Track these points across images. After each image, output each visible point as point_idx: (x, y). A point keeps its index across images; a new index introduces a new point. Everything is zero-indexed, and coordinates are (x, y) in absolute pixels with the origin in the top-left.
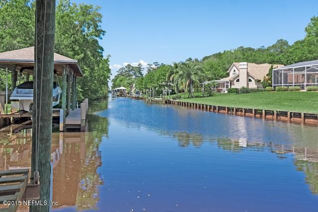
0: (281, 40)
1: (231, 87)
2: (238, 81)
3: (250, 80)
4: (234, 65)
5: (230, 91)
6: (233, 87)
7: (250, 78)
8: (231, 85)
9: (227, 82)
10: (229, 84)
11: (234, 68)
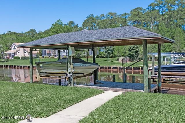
0: (32, 29)
1: (15, 56)
2: (19, 53)
3: (25, 52)
4: (14, 44)
5: (15, 58)
6: (16, 56)
7: (25, 51)
8: (15, 55)
9: (13, 53)
10: (14, 54)
11: (14, 46)
